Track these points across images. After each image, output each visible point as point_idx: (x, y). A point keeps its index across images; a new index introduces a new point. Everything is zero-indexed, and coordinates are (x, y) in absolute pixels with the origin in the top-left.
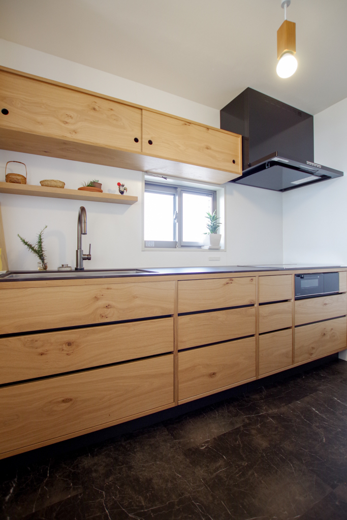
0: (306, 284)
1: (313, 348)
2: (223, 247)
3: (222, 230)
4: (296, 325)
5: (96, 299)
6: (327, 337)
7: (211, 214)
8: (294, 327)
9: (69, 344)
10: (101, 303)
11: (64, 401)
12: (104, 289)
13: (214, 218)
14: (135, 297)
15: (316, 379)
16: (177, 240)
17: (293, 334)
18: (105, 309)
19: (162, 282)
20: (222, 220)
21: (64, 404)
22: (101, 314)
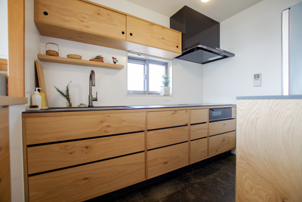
0: (215, 114)
1: (218, 148)
2: (171, 94)
3: (170, 85)
4: (210, 135)
5: (102, 122)
6: (226, 142)
7: (165, 75)
8: (208, 136)
9: (87, 147)
10: (105, 124)
11: (84, 179)
12: (106, 116)
13: (167, 78)
14: (123, 121)
15: (220, 164)
16: (146, 90)
17: (208, 140)
18: (107, 128)
19: (139, 113)
20: (171, 79)
21: (84, 181)
22: (104, 131)
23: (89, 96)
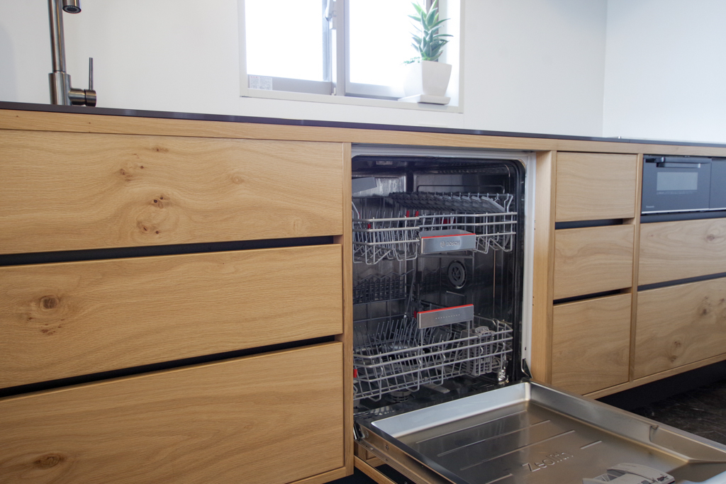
0: (668, 181)
1: (677, 344)
2: (454, 102)
3: (451, 53)
4: (641, 283)
5: (125, 176)
6: (712, 319)
7: (424, 9)
8: (635, 288)
9: (49, 302)
10: (140, 189)
11: (39, 463)
12: (146, 149)
13: (432, 21)
14: (236, 180)
16: (335, 80)
17: (634, 306)
18: (153, 208)
21: (39, 472)
22: (139, 223)
23: (52, 77)
